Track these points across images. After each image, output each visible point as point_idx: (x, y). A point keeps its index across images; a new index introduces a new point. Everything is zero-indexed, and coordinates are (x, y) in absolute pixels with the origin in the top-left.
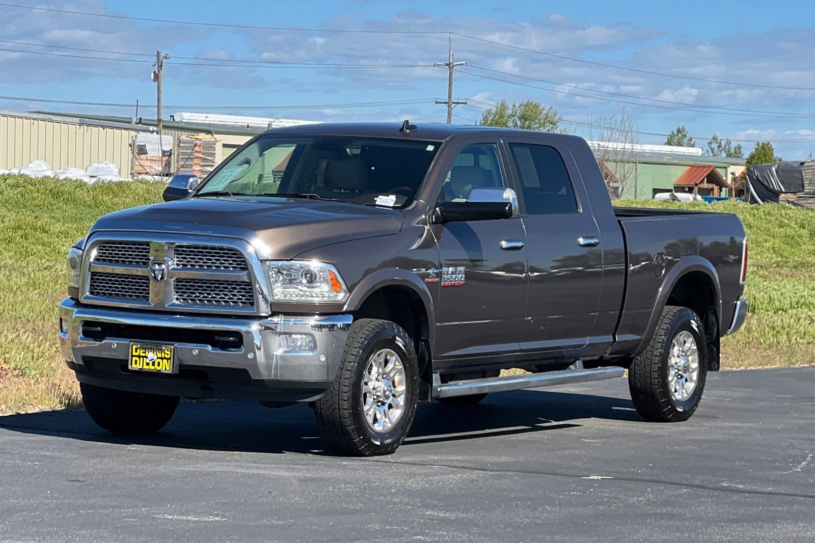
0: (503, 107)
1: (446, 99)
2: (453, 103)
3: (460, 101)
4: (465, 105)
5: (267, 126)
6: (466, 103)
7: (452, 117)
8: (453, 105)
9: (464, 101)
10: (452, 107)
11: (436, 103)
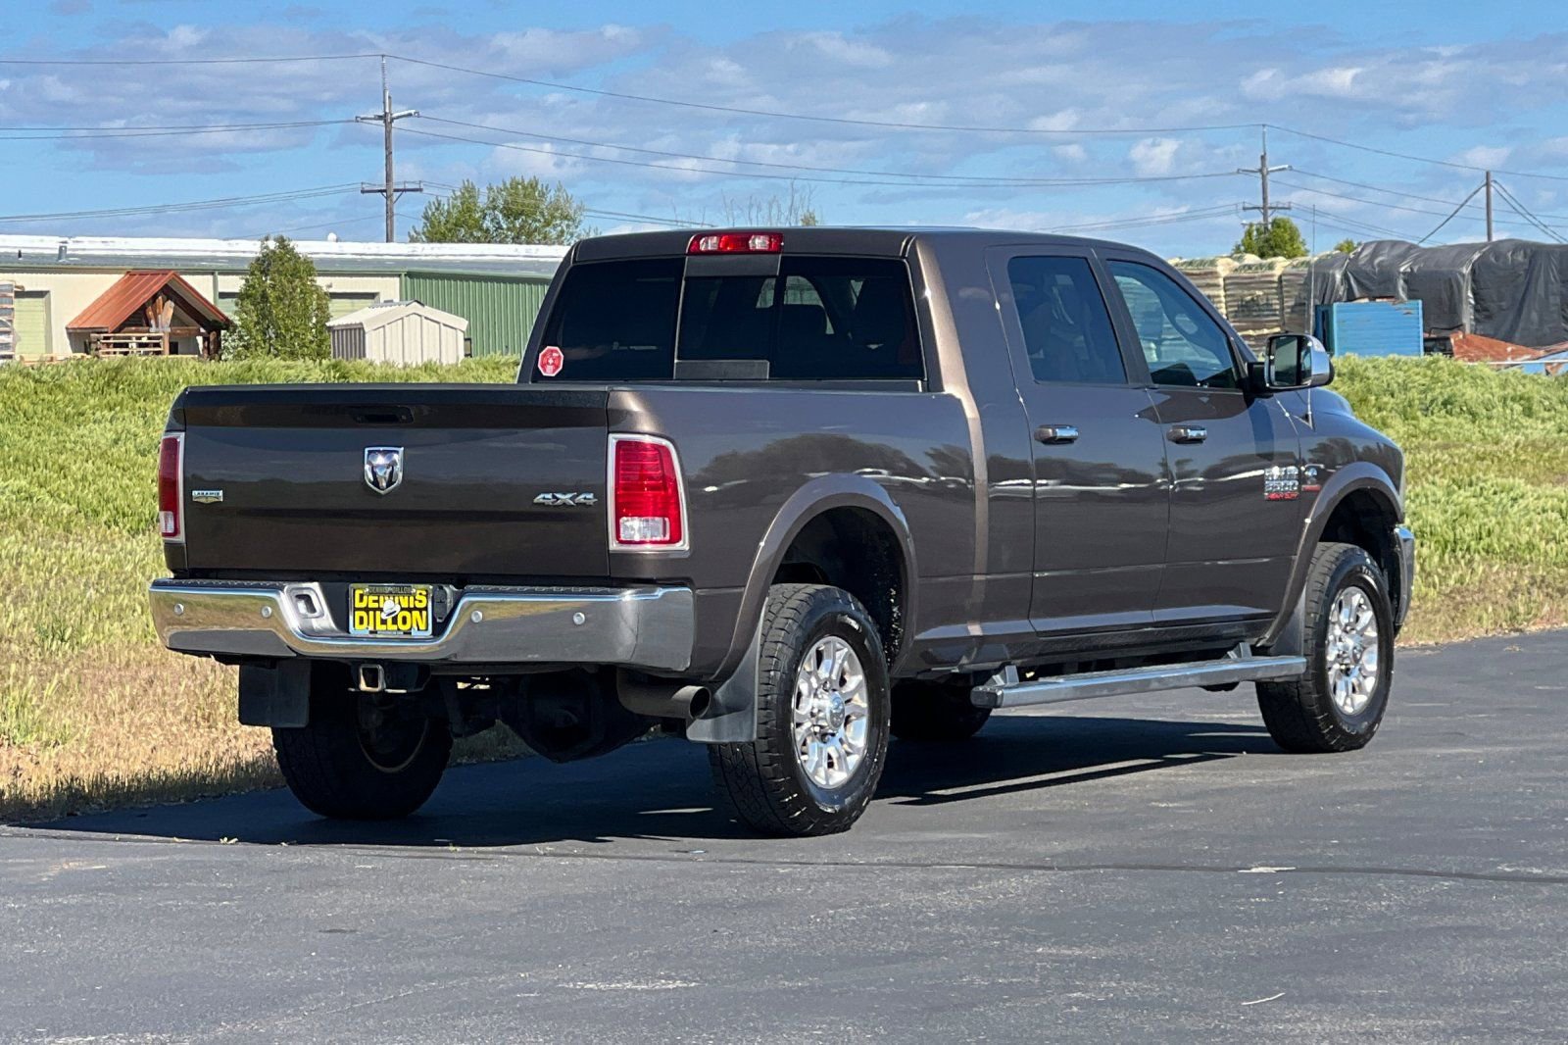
0: (469, 192)
1: (381, 182)
2: (396, 190)
3: (408, 186)
4: (418, 193)
5: (57, 252)
6: (420, 190)
7: (395, 218)
8: (396, 194)
9: (417, 187)
10: (394, 199)
11: (363, 192)
